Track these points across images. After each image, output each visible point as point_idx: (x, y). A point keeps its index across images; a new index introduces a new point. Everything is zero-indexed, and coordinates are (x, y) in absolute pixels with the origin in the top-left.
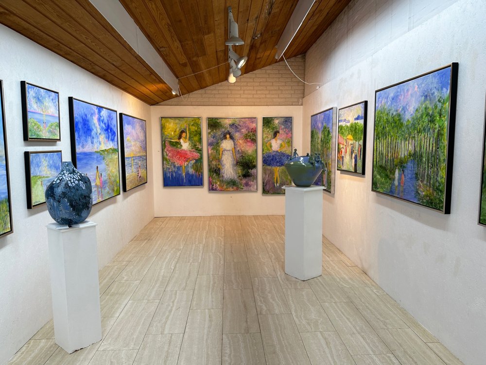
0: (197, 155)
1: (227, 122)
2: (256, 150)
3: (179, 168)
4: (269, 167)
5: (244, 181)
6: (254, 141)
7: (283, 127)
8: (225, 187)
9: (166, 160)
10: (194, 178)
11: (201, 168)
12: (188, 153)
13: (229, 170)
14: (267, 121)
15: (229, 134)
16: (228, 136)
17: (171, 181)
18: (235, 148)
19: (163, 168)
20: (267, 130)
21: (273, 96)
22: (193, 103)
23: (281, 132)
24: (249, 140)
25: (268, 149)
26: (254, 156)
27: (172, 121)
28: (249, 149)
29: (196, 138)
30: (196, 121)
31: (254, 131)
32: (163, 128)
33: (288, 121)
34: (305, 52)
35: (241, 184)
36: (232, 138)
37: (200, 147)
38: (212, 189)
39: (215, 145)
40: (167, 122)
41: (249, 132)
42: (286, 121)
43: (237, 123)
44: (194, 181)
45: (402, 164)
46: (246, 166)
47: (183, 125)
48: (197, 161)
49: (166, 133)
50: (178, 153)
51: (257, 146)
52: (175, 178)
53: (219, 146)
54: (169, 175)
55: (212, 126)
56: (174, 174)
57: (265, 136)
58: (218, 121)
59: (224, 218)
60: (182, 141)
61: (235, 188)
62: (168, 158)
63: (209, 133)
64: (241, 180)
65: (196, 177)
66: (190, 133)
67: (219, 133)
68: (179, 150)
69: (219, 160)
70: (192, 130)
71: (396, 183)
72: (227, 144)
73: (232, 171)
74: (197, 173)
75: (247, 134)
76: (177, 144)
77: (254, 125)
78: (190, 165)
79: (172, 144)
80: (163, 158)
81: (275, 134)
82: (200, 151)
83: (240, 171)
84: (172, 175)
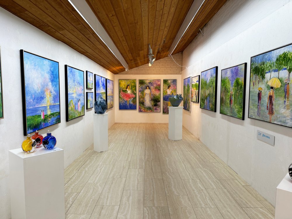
0: (134, 96)
1: (148, 81)
2: (160, 94)
3: (126, 101)
4: (166, 102)
5: (155, 108)
6: (159, 90)
7: (172, 84)
8: (146, 110)
9: (121, 98)
10: (133, 106)
11: (136, 102)
12: (130, 95)
13: (148, 102)
14: (165, 81)
15: (148, 87)
16: (148, 88)
17: (123, 107)
18: (151, 93)
19: (119, 102)
20: (165, 85)
21: (168, 70)
22: (133, 73)
23: (171, 86)
24: (157, 89)
25: (166, 94)
26: (159, 96)
27: (124, 81)
28: (157, 93)
29: (134, 89)
30: (134, 81)
31: (159, 85)
32: (119, 84)
33: (175, 81)
34: (183, 51)
35: (153, 109)
36: (149, 88)
37: (135, 92)
38: (140, 111)
39: (142, 91)
40: (121, 81)
41: (157, 86)
42: (174, 81)
43: (152, 82)
44: (133, 107)
45: (206, 98)
46: (156, 101)
47: (129, 83)
48: (134, 98)
49: (121, 86)
50: (126, 95)
51: (160, 92)
52: (124, 105)
53: (144, 92)
54: (121, 104)
55: (141, 83)
56: (124, 104)
57: (164, 88)
58: (144, 81)
59: (146, 124)
60: (127, 90)
61: (150, 110)
62: (121, 97)
63: (140, 86)
64: (153, 107)
65: (133, 105)
66: (131, 86)
67: (144, 86)
68: (126, 94)
69: (144, 98)
70: (132, 85)
71: (205, 104)
72: (147, 91)
73: (149, 103)
74: (134, 104)
75: (156, 87)
76: (125, 91)
77: (159, 83)
78: (131, 100)
79: (123, 91)
80: (119, 97)
81: (169, 87)
82: (135, 94)
83: (153, 103)
84: (123, 104)
